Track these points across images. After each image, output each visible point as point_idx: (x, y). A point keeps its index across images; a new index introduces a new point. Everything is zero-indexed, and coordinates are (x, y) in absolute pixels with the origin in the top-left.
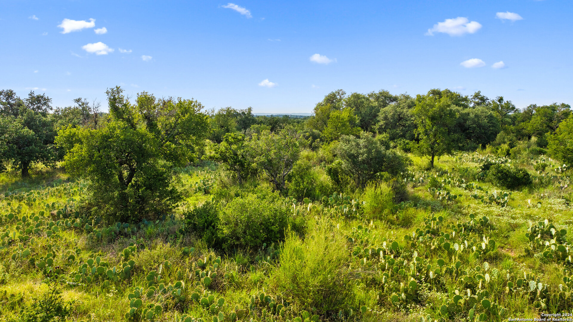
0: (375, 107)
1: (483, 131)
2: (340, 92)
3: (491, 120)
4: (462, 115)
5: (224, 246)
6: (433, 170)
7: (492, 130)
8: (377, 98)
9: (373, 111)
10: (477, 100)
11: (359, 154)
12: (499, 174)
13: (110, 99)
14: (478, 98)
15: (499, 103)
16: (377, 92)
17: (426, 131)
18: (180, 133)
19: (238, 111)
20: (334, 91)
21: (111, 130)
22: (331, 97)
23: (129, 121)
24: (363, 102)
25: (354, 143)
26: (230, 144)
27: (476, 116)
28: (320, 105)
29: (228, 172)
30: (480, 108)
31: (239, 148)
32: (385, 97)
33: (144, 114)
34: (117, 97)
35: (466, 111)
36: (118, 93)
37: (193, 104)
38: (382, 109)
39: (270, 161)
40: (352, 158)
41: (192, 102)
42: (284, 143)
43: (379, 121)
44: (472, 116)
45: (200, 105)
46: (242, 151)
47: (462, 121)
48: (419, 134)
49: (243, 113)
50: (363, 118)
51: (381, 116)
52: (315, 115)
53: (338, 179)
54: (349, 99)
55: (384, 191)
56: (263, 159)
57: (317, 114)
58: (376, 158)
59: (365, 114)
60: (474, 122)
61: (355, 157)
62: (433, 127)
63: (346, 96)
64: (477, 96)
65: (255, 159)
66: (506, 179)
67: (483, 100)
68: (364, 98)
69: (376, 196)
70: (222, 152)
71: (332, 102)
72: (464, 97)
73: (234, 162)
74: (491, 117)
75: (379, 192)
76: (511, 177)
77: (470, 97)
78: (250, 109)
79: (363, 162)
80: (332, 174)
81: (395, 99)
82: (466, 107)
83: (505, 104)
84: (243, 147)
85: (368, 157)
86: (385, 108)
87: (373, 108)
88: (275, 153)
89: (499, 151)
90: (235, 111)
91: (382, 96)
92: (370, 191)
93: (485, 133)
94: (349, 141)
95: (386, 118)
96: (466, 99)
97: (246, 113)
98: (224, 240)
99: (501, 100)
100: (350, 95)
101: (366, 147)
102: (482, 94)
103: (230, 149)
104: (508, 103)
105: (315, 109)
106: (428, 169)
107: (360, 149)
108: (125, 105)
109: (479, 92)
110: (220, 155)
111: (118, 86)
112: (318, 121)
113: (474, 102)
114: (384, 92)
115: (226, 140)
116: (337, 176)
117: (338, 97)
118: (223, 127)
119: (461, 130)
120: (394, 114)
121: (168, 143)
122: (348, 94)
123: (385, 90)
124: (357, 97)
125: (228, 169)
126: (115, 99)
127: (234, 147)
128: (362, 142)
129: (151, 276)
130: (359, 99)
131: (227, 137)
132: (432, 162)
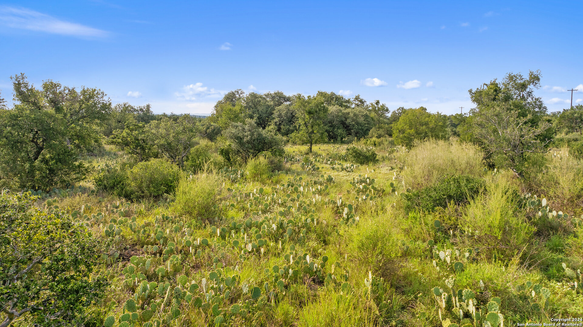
0: (271, 105)
1: (360, 127)
2: (240, 92)
3: (366, 119)
4: (343, 114)
5: (132, 196)
6: (311, 154)
7: (367, 127)
8: (273, 98)
9: (269, 109)
10: (357, 102)
11: (244, 136)
12: (354, 154)
13: (15, 84)
14: (358, 101)
15: (376, 105)
16: (272, 92)
17: (305, 124)
18: (85, 117)
19: (136, 108)
20: (234, 91)
21: (19, 111)
22: (230, 95)
23: (34, 104)
24: (260, 101)
25: (240, 128)
26: (132, 130)
27: (355, 115)
28: (220, 103)
29: (130, 155)
30: (359, 109)
31: (141, 134)
32: (280, 97)
33: (50, 99)
34: (21, 82)
35: (348, 110)
36: (23, 78)
37: (96, 92)
38: (277, 107)
39: (169, 144)
40: (239, 139)
41: (95, 90)
42: (181, 129)
43: (274, 118)
44: (351, 115)
45: (103, 93)
46: (143, 135)
47: (344, 119)
48: (300, 126)
49: (141, 110)
50: (260, 115)
51: (276, 114)
52: (215, 112)
53: (229, 157)
54: (247, 98)
55: (262, 162)
56: (162, 142)
57: (217, 111)
58: (257, 139)
59: (262, 112)
60: (353, 120)
61: (241, 139)
62: (310, 119)
63: (244, 95)
64: (357, 98)
65: (156, 142)
66: (358, 157)
67: (362, 102)
68: (261, 97)
69: (256, 167)
70: (123, 137)
71: (232, 100)
72: (347, 99)
73: (136, 146)
74: (366, 116)
75: (258, 163)
76: (363, 156)
77: (352, 100)
78: (148, 106)
79: (248, 142)
80: (224, 154)
81: (288, 99)
82: (347, 107)
83: (381, 106)
84: (143, 132)
85: (251, 138)
86: (281, 107)
87: (269, 106)
88: (174, 137)
89: (368, 142)
90: (132, 108)
91: (277, 96)
92: (251, 162)
93: (362, 129)
94: (237, 127)
95: (280, 116)
96: (348, 101)
97: (144, 110)
98: (132, 193)
99: (378, 103)
100: (248, 94)
101: (250, 131)
102: (361, 97)
103: (132, 135)
104: (383, 106)
105: (215, 107)
106: (307, 154)
107: (245, 132)
108: (31, 90)
109: (358, 96)
110: (122, 140)
111: (23, 73)
112: (218, 118)
113: (355, 104)
114: (278, 93)
115: (127, 127)
116: (228, 156)
117: (237, 96)
118: (120, 122)
119: (344, 126)
120: (287, 112)
121: (73, 125)
122: (246, 93)
123: (280, 91)
124: (254, 96)
125: (130, 153)
126: (19, 84)
127: (135, 133)
128: (247, 127)
129: (75, 213)
130: (257, 98)
131: (128, 124)
132: (311, 148)
